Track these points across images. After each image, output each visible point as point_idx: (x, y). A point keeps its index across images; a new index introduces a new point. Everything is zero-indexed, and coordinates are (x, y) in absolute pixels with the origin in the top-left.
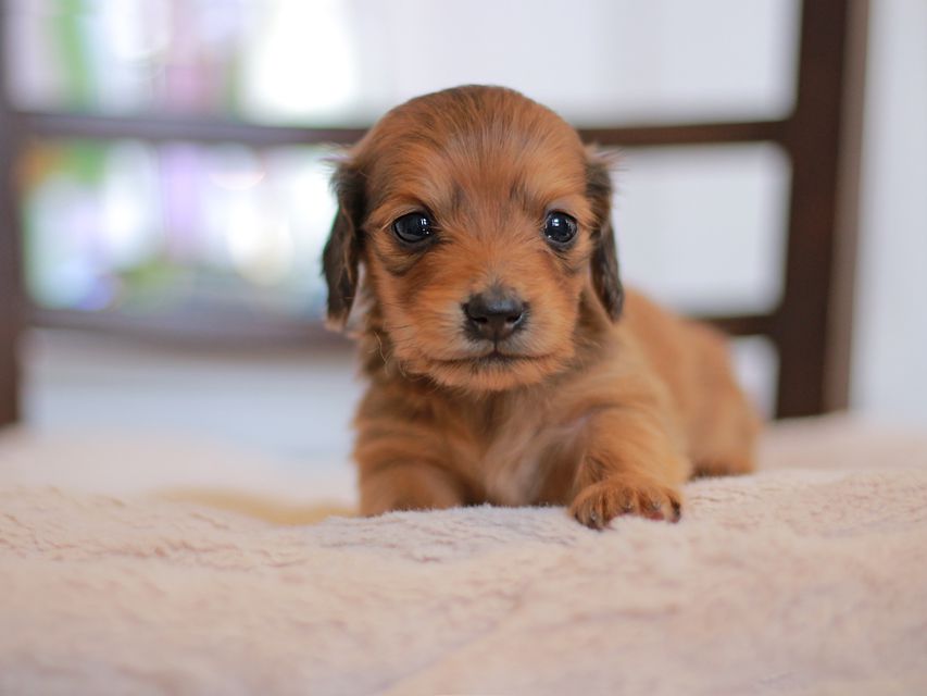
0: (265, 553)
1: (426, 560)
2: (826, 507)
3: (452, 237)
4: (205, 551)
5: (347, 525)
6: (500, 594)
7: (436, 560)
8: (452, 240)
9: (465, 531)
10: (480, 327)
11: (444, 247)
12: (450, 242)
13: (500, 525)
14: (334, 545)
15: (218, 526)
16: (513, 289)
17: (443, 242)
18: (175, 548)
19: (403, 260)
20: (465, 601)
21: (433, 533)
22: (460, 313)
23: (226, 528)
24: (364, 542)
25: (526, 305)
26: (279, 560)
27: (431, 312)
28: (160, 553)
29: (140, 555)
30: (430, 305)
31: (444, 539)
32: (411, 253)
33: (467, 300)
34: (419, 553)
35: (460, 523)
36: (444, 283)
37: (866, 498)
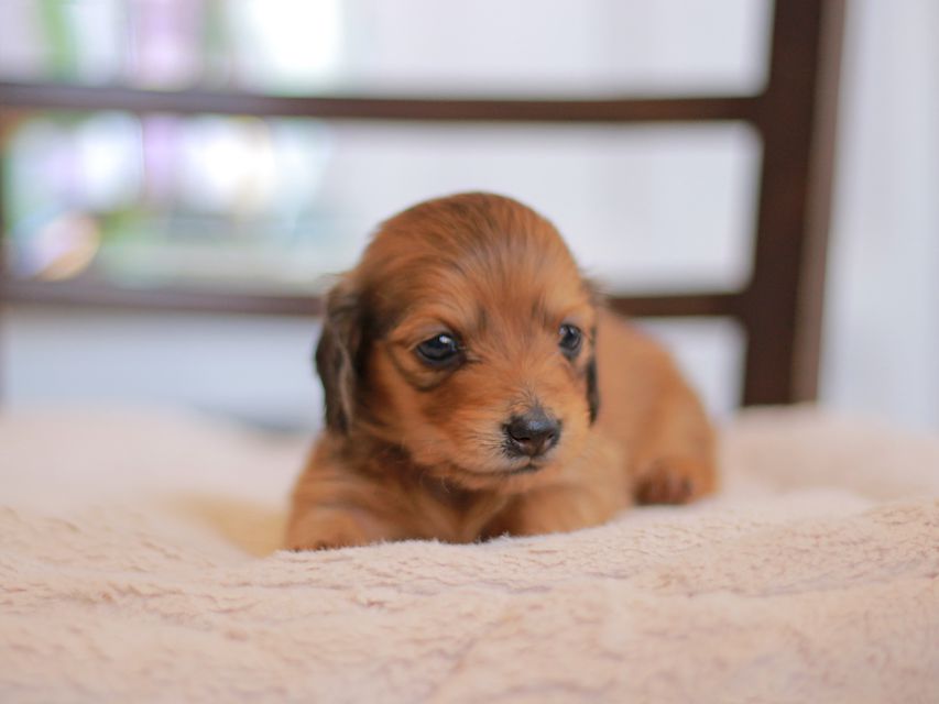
0: (211, 598)
1: (371, 604)
2: (767, 560)
3: (481, 356)
4: (153, 596)
5: (294, 561)
6: (442, 653)
7: (380, 604)
8: (481, 360)
9: (410, 573)
10: (521, 445)
11: (473, 366)
12: (480, 362)
13: (443, 565)
14: (281, 585)
15: (168, 557)
16: (550, 409)
17: (472, 362)
18: (123, 593)
19: (428, 377)
20: (407, 663)
21: (378, 575)
22: (500, 433)
23: (176, 557)
24: (310, 582)
25: (560, 422)
26: (225, 606)
27: (472, 431)
28: (107, 597)
29: (88, 601)
30: (470, 425)
31: (389, 581)
32: (438, 370)
33: (509, 422)
34: (364, 596)
35: (405, 563)
36: (479, 402)
37: (807, 551)
